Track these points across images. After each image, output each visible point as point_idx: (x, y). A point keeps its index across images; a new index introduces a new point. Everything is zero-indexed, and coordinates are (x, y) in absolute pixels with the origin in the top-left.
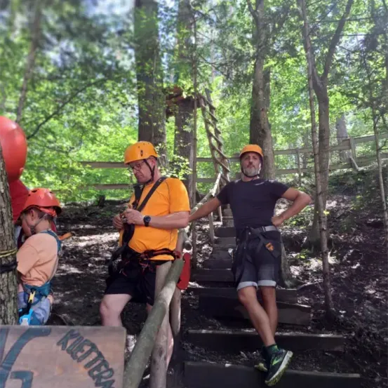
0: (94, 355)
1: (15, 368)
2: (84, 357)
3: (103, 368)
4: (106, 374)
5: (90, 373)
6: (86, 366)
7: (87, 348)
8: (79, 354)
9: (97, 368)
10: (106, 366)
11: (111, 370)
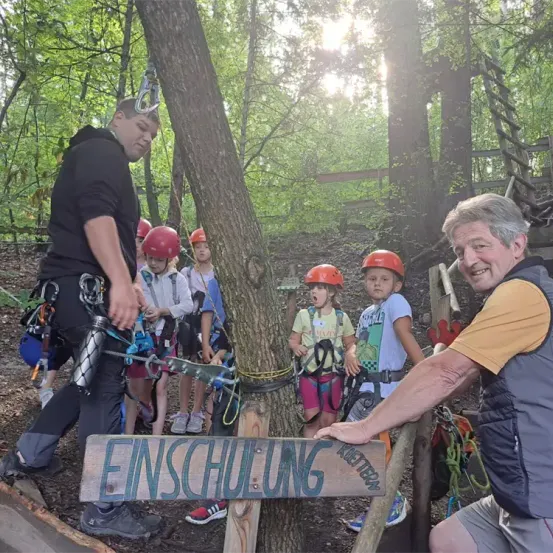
0: (363, 462)
1: (312, 468)
2: (356, 463)
3: (370, 472)
4: (372, 477)
5: (361, 475)
6: (358, 470)
7: (357, 457)
8: (353, 461)
9: (366, 472)
10: (373, 471)
11: (376, 474)
